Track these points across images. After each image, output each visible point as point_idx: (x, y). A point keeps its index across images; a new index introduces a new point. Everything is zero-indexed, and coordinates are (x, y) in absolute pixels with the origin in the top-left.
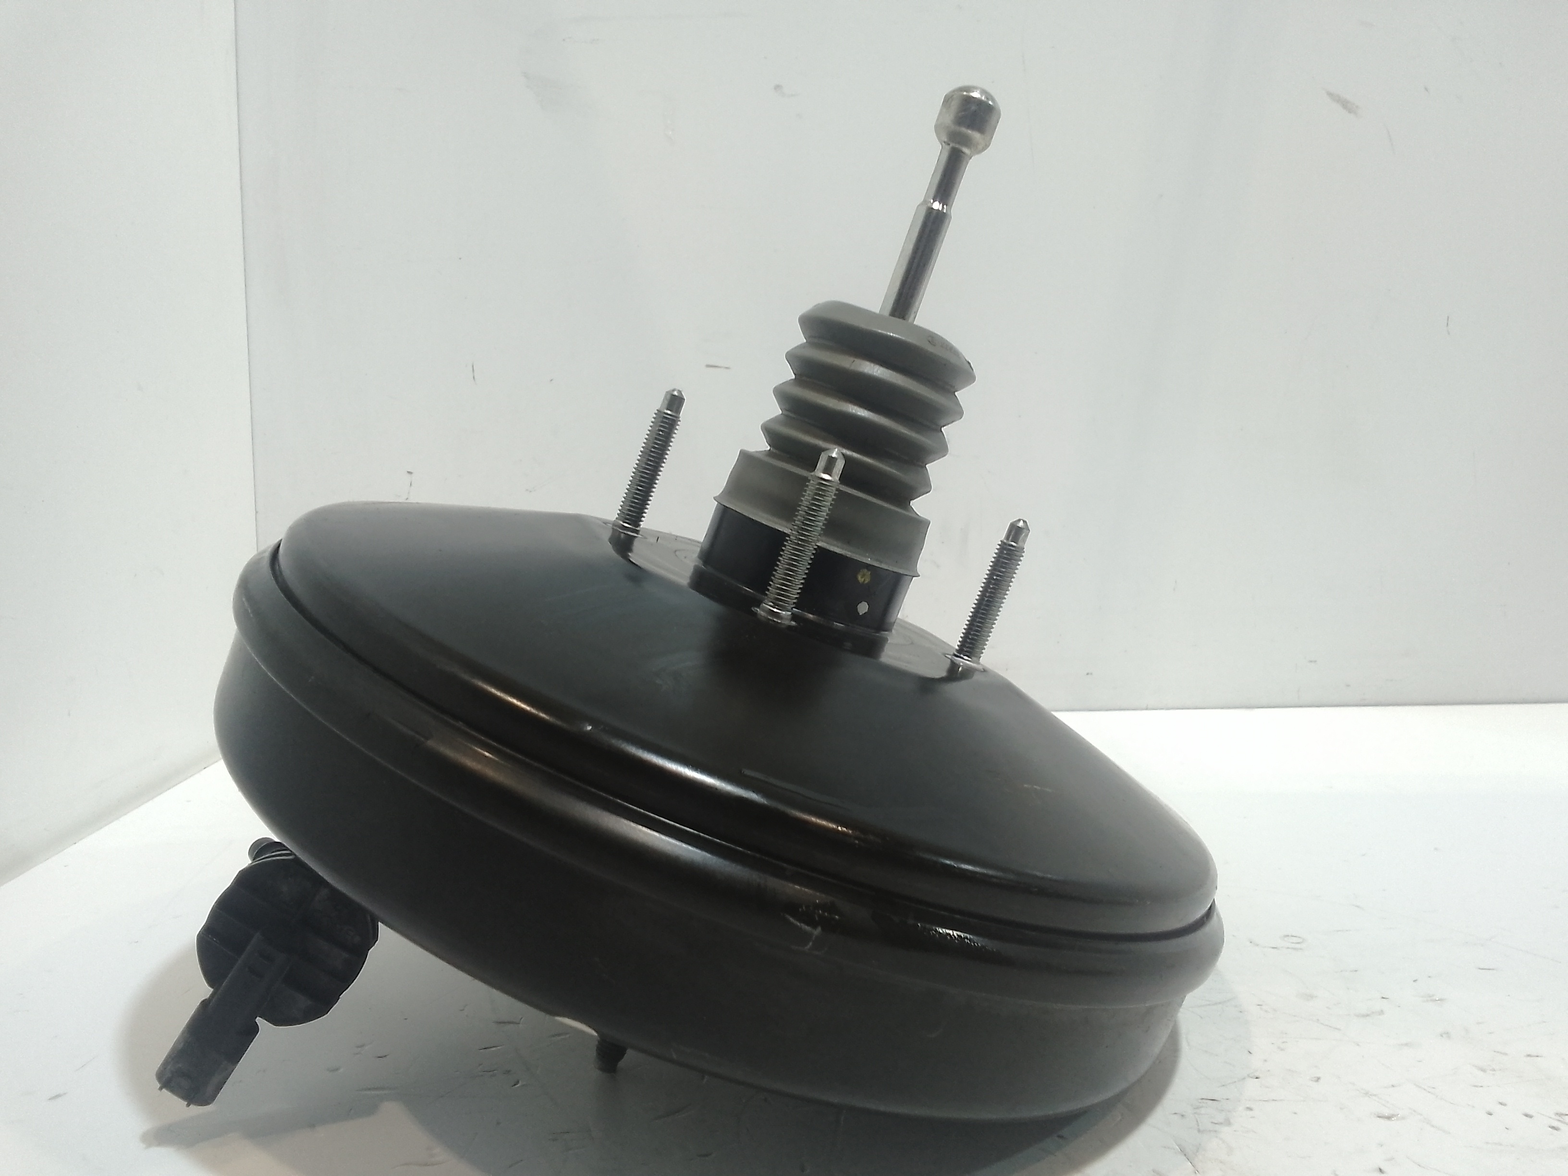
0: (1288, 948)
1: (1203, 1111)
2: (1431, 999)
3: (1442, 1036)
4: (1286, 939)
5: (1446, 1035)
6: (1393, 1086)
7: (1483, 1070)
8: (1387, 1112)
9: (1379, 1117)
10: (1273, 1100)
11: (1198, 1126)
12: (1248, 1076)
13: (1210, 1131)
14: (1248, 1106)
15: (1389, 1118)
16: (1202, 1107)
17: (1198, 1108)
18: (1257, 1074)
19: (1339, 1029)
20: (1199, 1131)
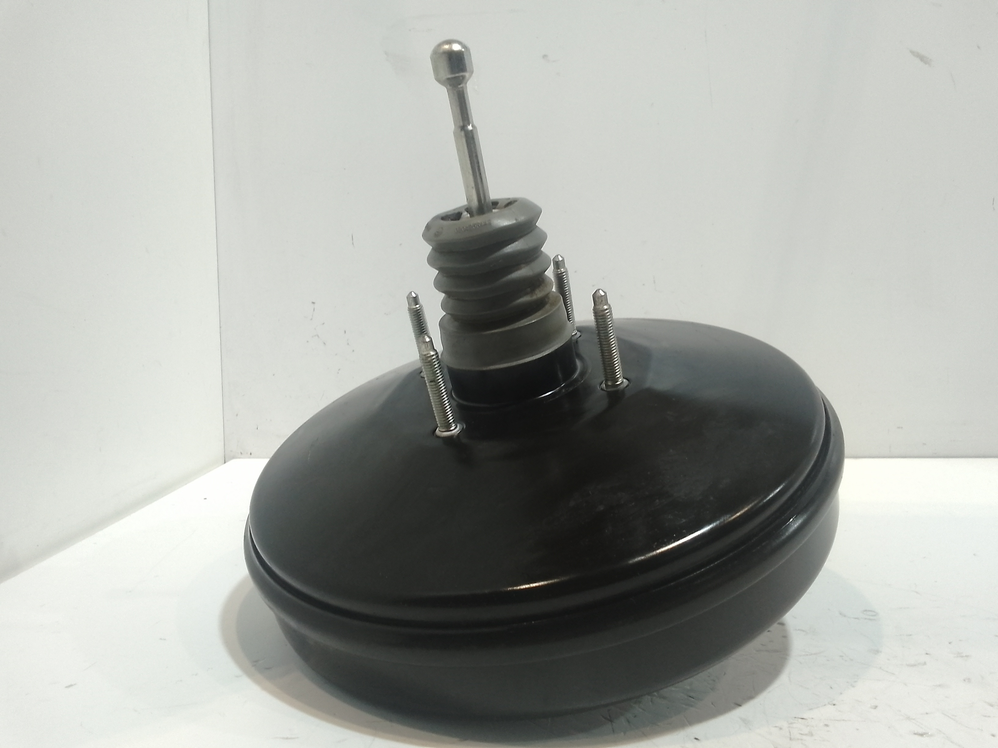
0: (865, 619)
1: (794, 725)
2: (960, 655)
3: (964, 680)
4: (865, 613)
5: (968, 680)
6: (927, 714)
7: (992, 705)
8: (921, 731)
9: (915, 734)
10: (843, 720)
11: (791, 735)
12: (829, 703)
13: (798, 739)
14: (825, 723)
15: (922, 735)
16: (795, 723)
17: (791, 723)
18: (834, 702)
19: (893, 674)
20: (791, 739)
